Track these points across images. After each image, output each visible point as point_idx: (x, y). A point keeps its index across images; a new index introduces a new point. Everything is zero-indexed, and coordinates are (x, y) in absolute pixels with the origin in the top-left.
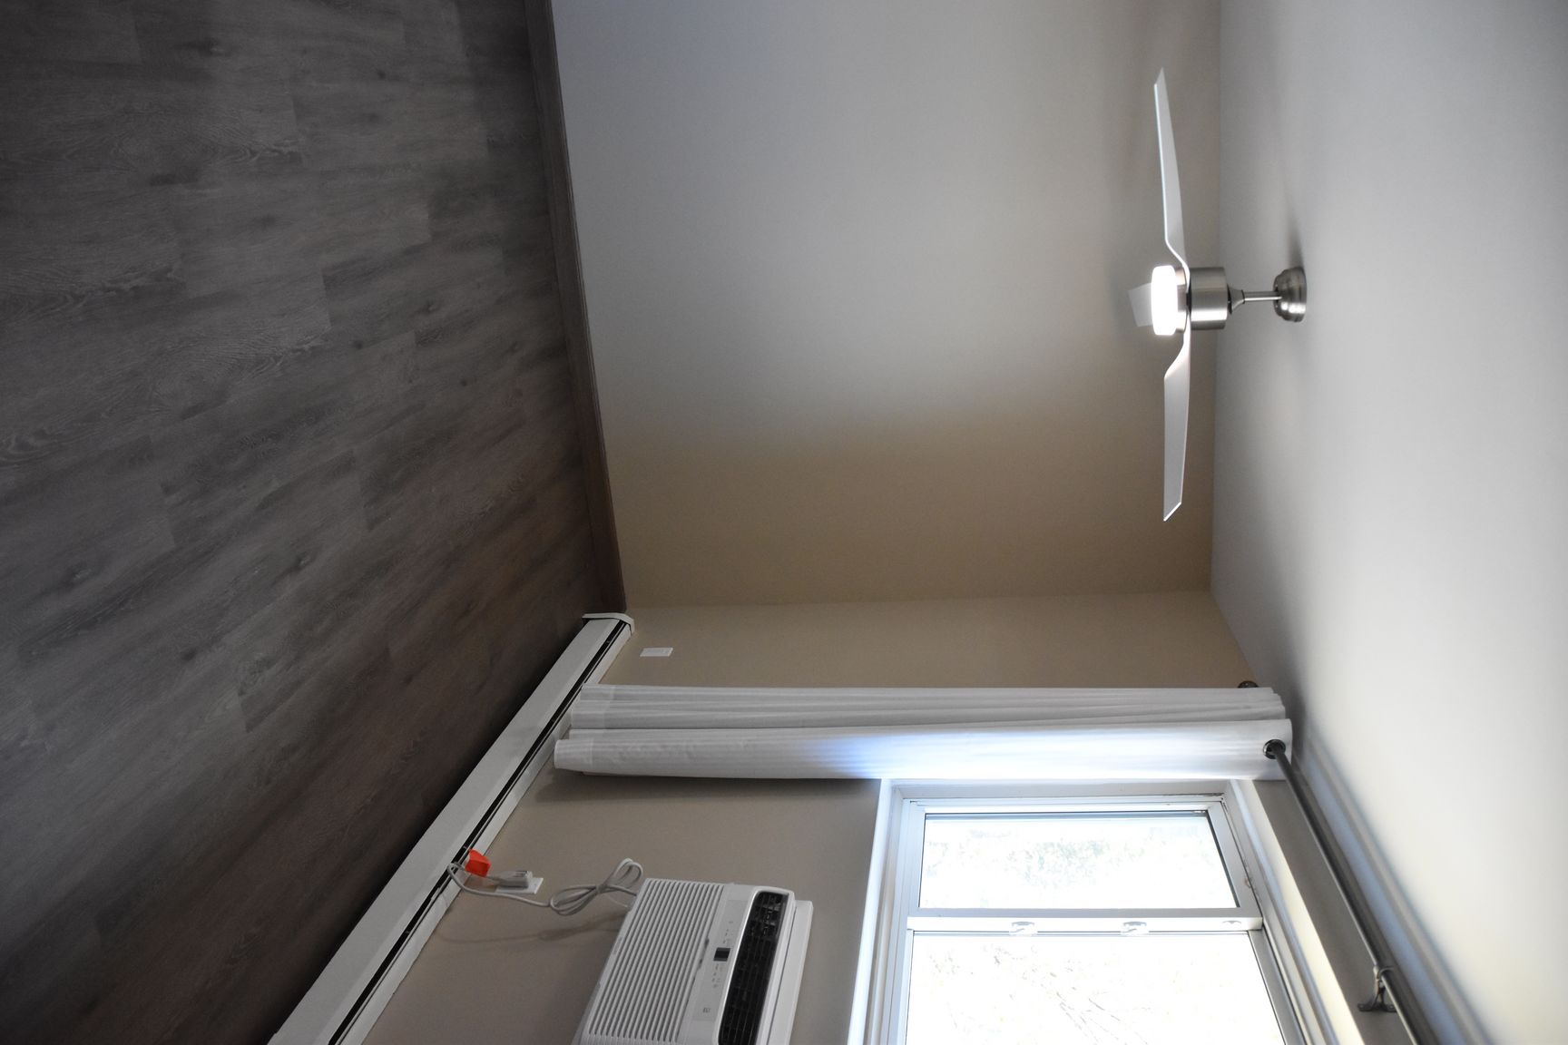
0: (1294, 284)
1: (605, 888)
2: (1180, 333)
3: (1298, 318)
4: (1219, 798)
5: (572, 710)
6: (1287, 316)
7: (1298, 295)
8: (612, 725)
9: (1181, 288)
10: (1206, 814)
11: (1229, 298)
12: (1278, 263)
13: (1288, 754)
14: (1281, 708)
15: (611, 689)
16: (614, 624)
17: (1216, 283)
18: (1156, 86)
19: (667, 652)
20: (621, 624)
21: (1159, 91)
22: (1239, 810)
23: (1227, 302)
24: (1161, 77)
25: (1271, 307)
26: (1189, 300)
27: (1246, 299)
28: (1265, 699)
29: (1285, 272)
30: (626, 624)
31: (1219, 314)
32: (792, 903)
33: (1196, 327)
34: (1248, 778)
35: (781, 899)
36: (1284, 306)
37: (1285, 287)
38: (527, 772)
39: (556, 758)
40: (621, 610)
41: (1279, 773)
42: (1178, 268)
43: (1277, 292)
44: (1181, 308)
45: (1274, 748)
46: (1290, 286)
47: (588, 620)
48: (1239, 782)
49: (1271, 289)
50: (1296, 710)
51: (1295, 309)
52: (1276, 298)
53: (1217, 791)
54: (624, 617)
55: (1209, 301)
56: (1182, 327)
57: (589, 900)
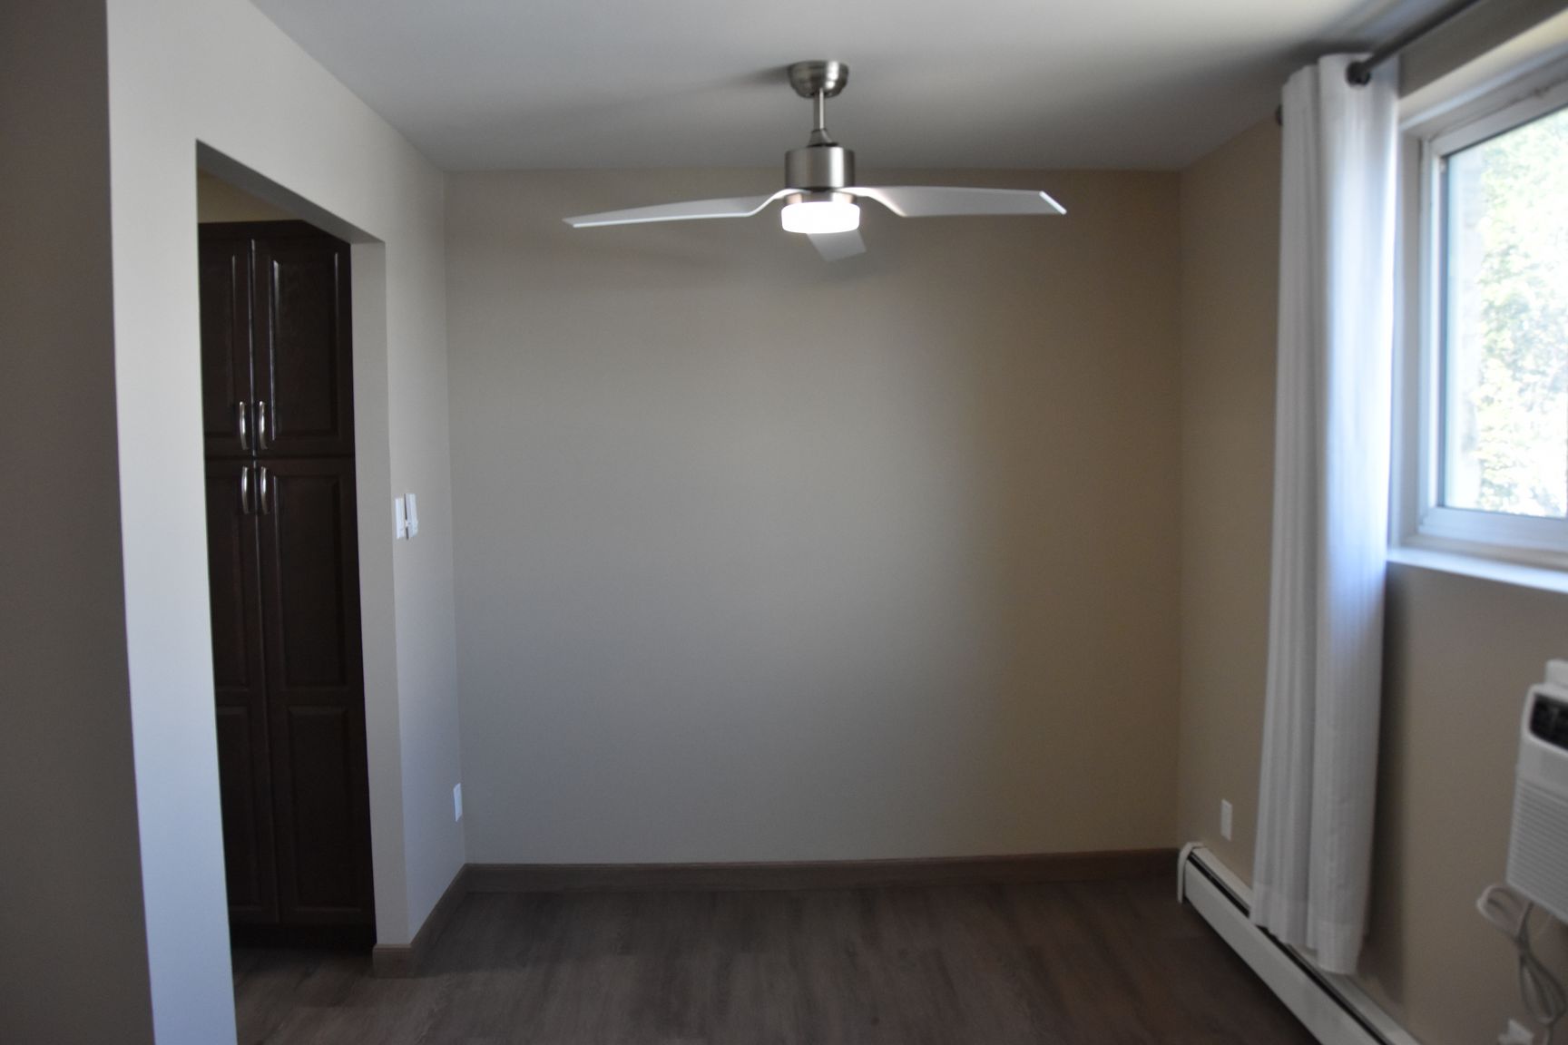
0: (805, 74)
1: (1522, 941)
2: (856, 200)
3: (844, 71)
4: (1426, 145)
5: (1283, 939)
6: (841, 83)
7: (818, 70)
8: (1302, 892)
9: (805, 199)
10: (1446, 158)
11: (820, 146)
12: (785, 98)
13: (1363, 57)
14: (1305, 73)
15: (1258, 886)
16: (1190, 867)
17: (802, 163)
18: (577, 225)
19: (1227, 807)
20: (1191, 858)
21: (579, 224)
22: (1442, 116)
23: (824, 148)
24: (568, 220)
25: (828, 100)
26: (819, 190)
27: (822, 126)
28: (1295, 94)
29: (794, 85)
30: (1191, 853)
31: (837, 157)
32: (1551, 690)
33: (851, 180)
34: (1396, 106)
35: (1542, 705)
36: (830, 85)
37: (809, 85)
38: (1363, 1009)
39: (1342, 972)
40: (1174, 854)
41: (1389, 66)
42: (785, 202)
43: (814, 94)
44: (828, 199)
45: (1357, 75)
46: (806, 78)
47: (1185, 898)
48: (1402, 120)
49: (810, 102)
50: (1307, 52)
51: (833, 74)
52: (822, 95)
53: (1416, 147)
54: (1184, 854)
55: (822, 168)
56: (849, 199)
57: (1540, 967)
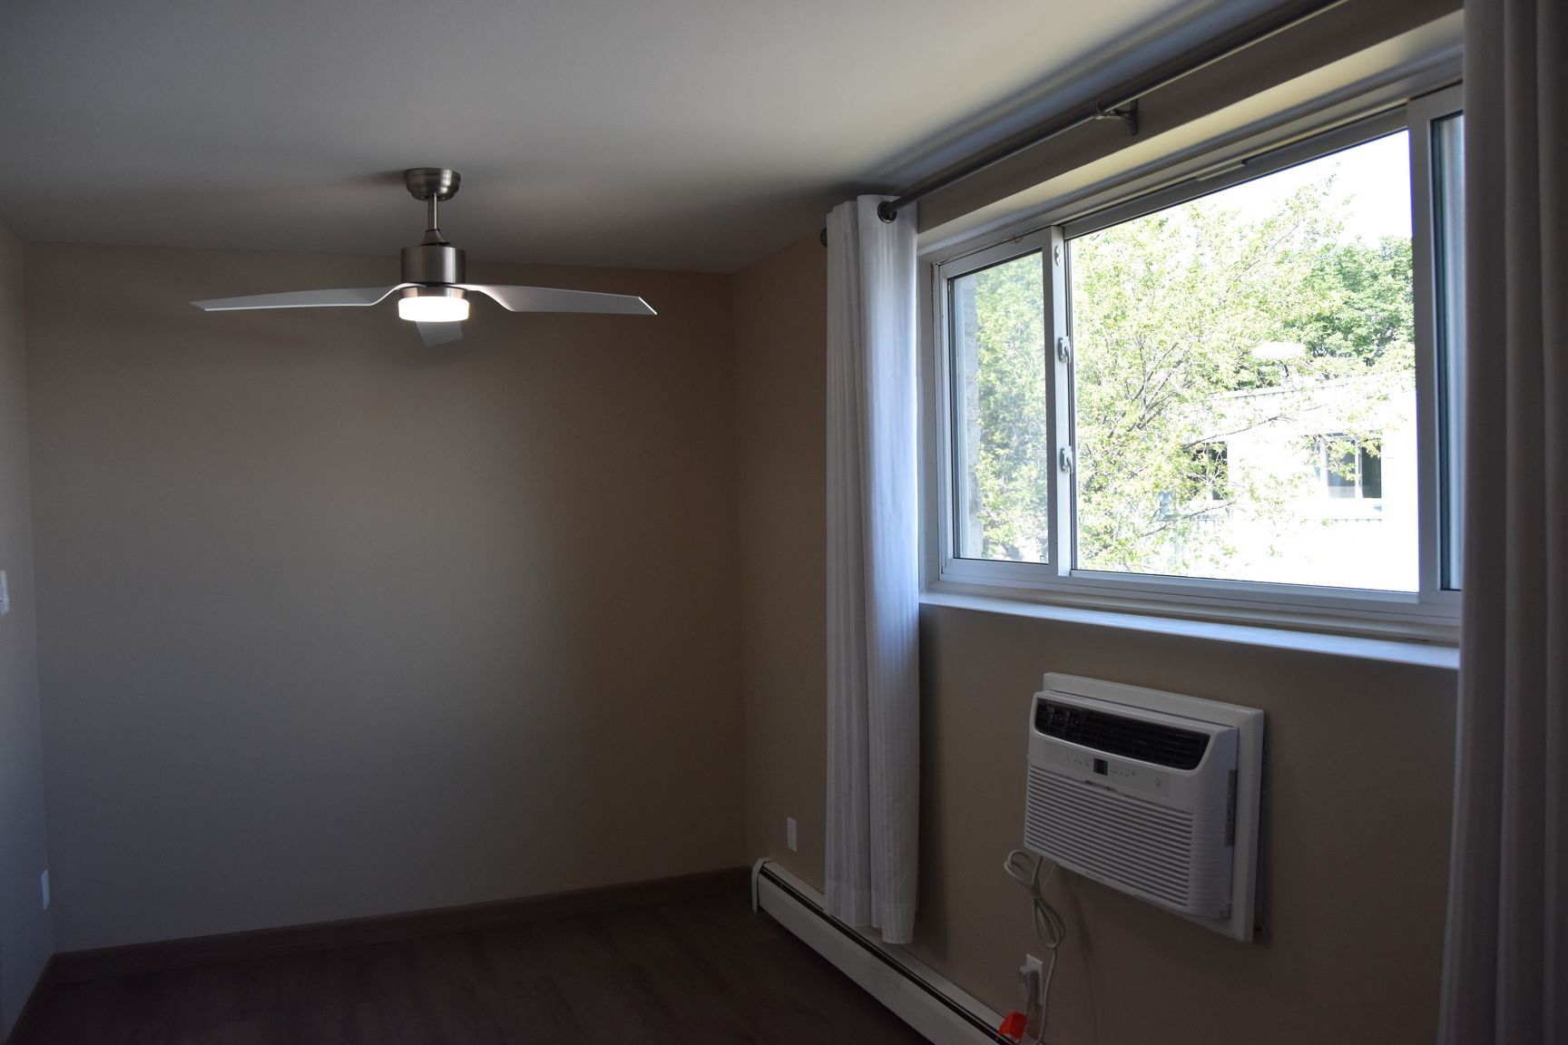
0: (421, 179)
1: (1036, 890)
2: (467, 295)
3: (456, 178)
4: (936, 268)
5: (852, 924)
6: (454, 188)
7: (434, 176)
8: (866, 881)
9: (422, 293)
10: (951, 281)
11: (434, 245)
12: (400, 196)
13: (891, 199)
14: (847, 205)
15: (830, 884)
16: (763, 880)
17: (418, 258)
18: (207, 310)
19: (792, 823)
20: (763, 872)
21: (211, 308)
22: (948, 247)
23: (438, 247)
24: (199, 304)
25: (443, 204)
26: (434, 286)
27: (435, 227)
28: (837, 222)
29: (409, 189)
30: (763, 867)
31: (450, 255)
32: (1046, 695)
33: (462, 278)
34: (916, 239)
35: (1043, 706)
36: (444, 190)
37: (424, 189)
38: (917, 972)
39: (901, 942)
40: (748, 872)
41: (910, 208)
42: (401, 294)
43: (429, 197)
44: (442, 293)
45: (886, 213)
46: (422, 183)
47: (759, 907)
48: (919, 248)
49: (425, 204)
50: (848, 190)
51: (447, 180)
52: (435, 198)
53: (929, 270)
54: (756, 868)
55: (437, 264)
56: (461, 292)
57: (1048, 907)
